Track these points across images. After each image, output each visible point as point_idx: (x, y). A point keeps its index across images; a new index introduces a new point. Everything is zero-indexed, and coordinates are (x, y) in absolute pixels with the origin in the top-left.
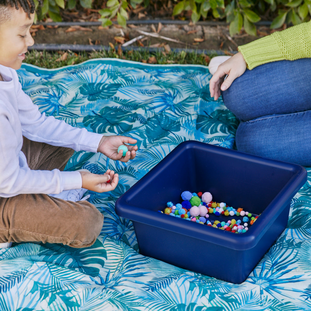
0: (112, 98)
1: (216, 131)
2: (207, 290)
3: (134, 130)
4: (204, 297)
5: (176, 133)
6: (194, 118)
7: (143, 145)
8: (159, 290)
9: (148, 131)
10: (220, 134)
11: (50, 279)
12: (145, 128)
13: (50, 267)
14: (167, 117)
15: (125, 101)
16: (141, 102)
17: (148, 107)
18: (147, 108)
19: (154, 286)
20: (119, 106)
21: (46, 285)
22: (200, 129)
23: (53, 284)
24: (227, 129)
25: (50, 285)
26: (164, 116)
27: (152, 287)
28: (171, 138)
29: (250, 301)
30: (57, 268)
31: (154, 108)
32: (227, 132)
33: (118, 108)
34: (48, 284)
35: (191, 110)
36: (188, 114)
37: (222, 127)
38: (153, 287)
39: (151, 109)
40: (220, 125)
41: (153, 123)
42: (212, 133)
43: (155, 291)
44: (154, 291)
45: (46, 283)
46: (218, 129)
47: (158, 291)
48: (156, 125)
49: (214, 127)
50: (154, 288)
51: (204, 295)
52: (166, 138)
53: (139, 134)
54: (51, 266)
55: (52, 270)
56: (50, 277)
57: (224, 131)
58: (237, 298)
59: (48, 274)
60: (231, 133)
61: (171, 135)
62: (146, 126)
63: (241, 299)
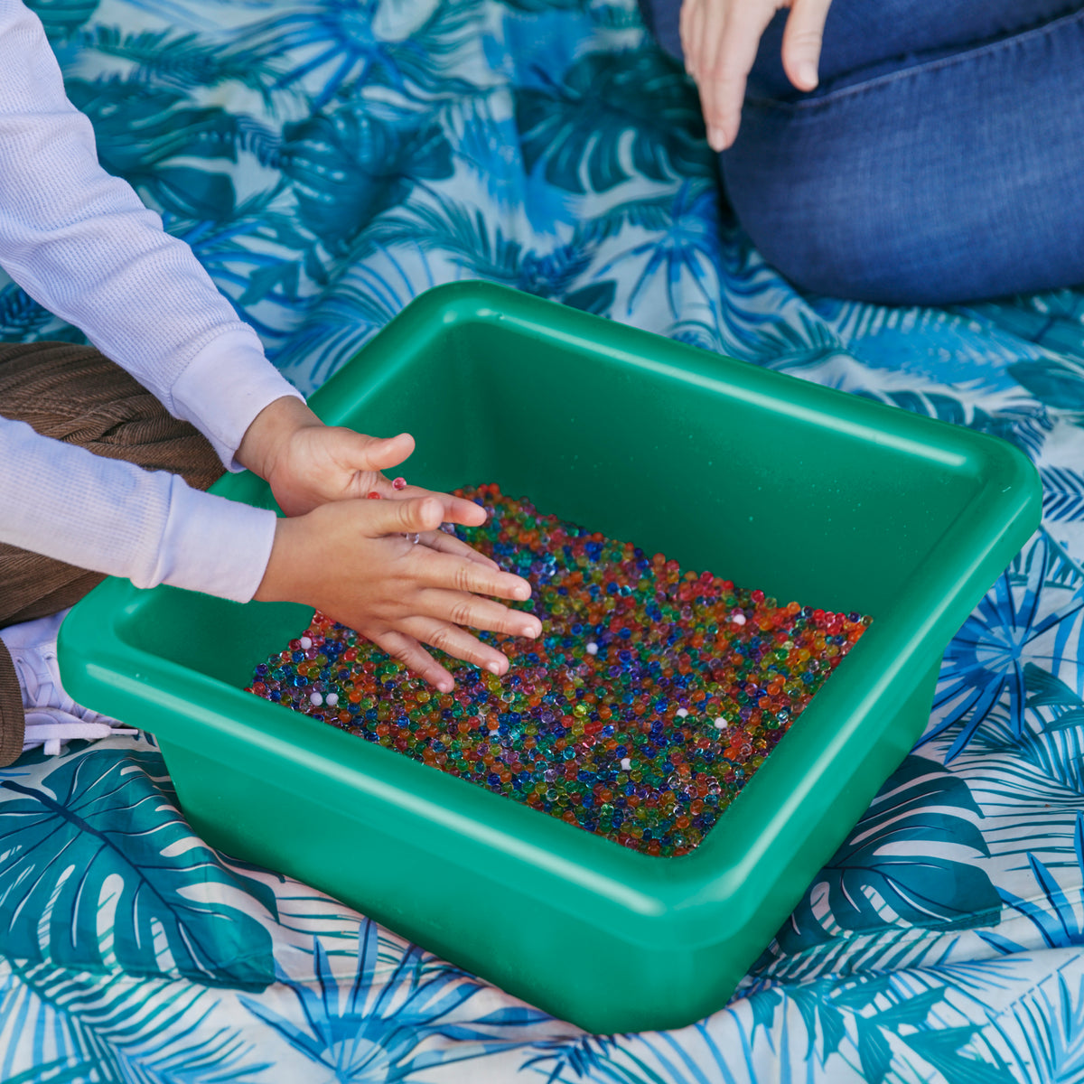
0: (88, 37)
1: (619, 177)
2: (840, 1010)
3: (250, 220)
4: (833, 1057)
5: (442, 187)
6: (500, 108)
7: (310, 274)
8: (607, 1057)
9: (307, 209)
10: (639, 188)
11: (59, 1034)
12: (294, 201)
13: (40, 983)
14: (375, 123)
15: (148, 39)
16: (220, 40)
17: (271, 72)
18: (268, 81)
19: (580, 1046)
20: (124, 68)
21: (50, 1066)
22: (539, 169)
23: (87, 1058)
24: (662, 154)
25: (72, 1062)
26: (364, 124)
27: (572, 1051)
28: (419, 210)
29: (1068, 1057)
30: (70, 978)
31: (300, 73)
32: (668, 172)
33: (124, 78)
34: (61, 1060)
35: (474, 68)
36: (469, 90)
37: (637, 149)
38: (576, 1050)
39: (285, 81)
40: (627, 139)
41: (321, 169)
42: (601, 185)
43: (593, 1070)
44: (587, 1071)
45: (50, 1055)
46: (625, 159)
47: (603, 1062)
48: (339, 175)
49: (598, 151)
50: (584, 1055)
51: (831, 1047)
52: (398, 212)
53: (272, 233)
54: (39, 976)
55: (50, 993)
56: (57, 1022)
57: (654, 173)
58: (1007, 1056)
59: (42, 1014)
60: (686, 174)
61: (418, 196)
62: (297, 193)
63: (1026, 1055)
